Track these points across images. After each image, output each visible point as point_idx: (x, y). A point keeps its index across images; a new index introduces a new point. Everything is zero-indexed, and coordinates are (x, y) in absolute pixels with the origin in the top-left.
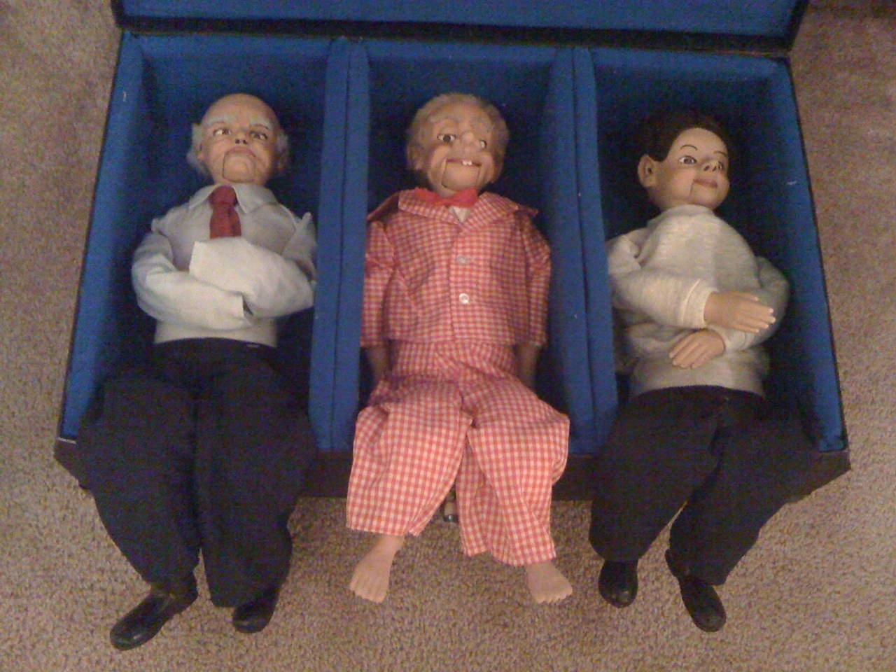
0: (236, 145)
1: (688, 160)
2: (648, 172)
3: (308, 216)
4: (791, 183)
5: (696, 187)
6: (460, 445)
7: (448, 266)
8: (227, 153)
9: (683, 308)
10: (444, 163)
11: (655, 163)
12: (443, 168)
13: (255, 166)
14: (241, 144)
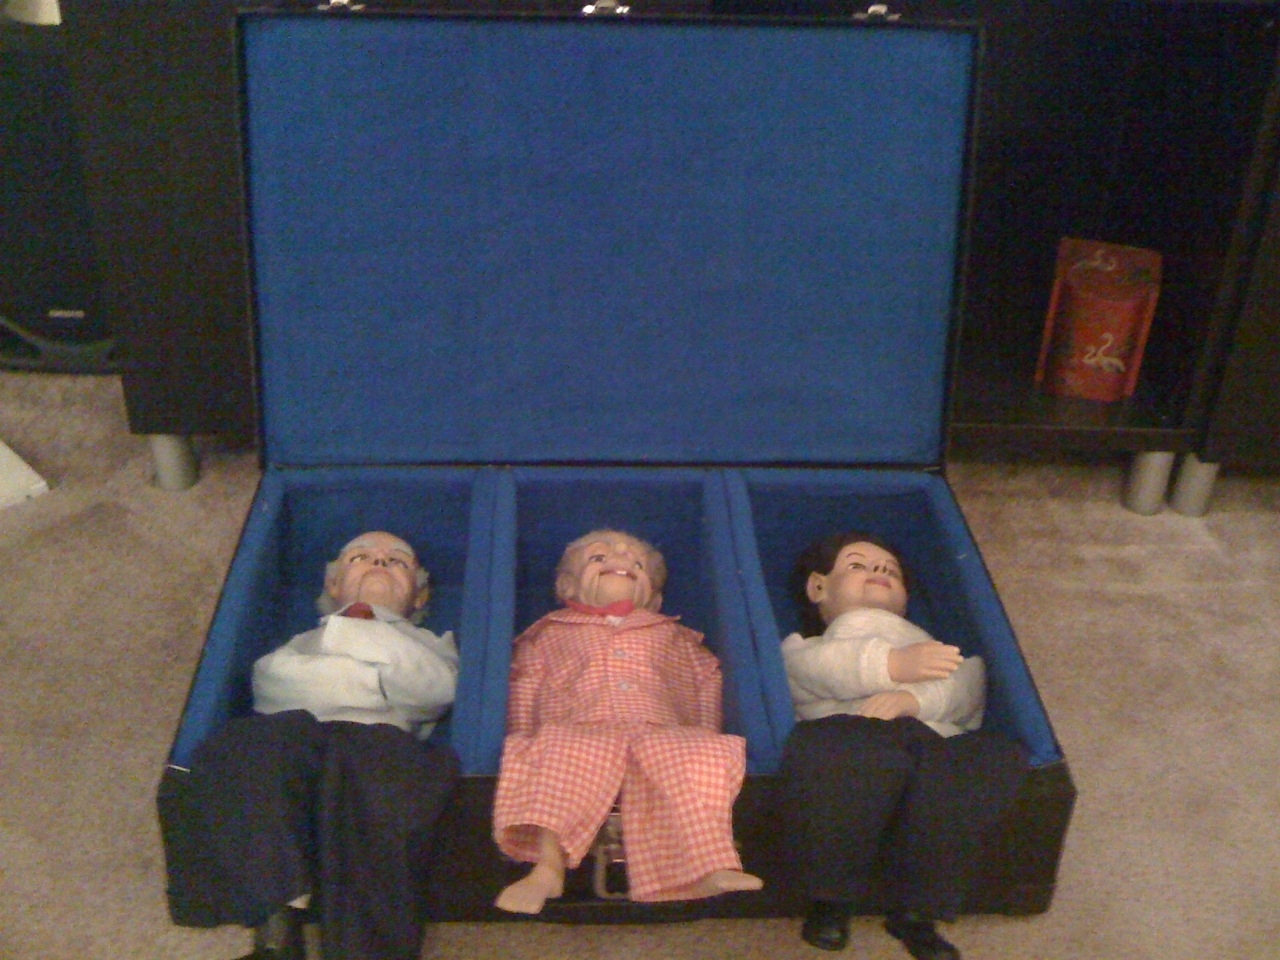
0: (373, 567)
1: (857, 566)
2: (817, 587)
3: (449, 634)
4: (961, 557)
5: (869, 587)
6: (623, 753)
7: (605, 660)
8: (365, 575)
9: (864, 663)
10: (597, 577)
11: (823, 578)
12: (596, 583)
13: (392, 591)
14: (380, 566)
